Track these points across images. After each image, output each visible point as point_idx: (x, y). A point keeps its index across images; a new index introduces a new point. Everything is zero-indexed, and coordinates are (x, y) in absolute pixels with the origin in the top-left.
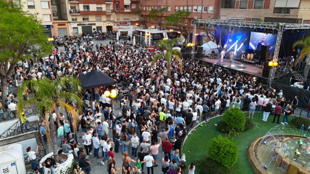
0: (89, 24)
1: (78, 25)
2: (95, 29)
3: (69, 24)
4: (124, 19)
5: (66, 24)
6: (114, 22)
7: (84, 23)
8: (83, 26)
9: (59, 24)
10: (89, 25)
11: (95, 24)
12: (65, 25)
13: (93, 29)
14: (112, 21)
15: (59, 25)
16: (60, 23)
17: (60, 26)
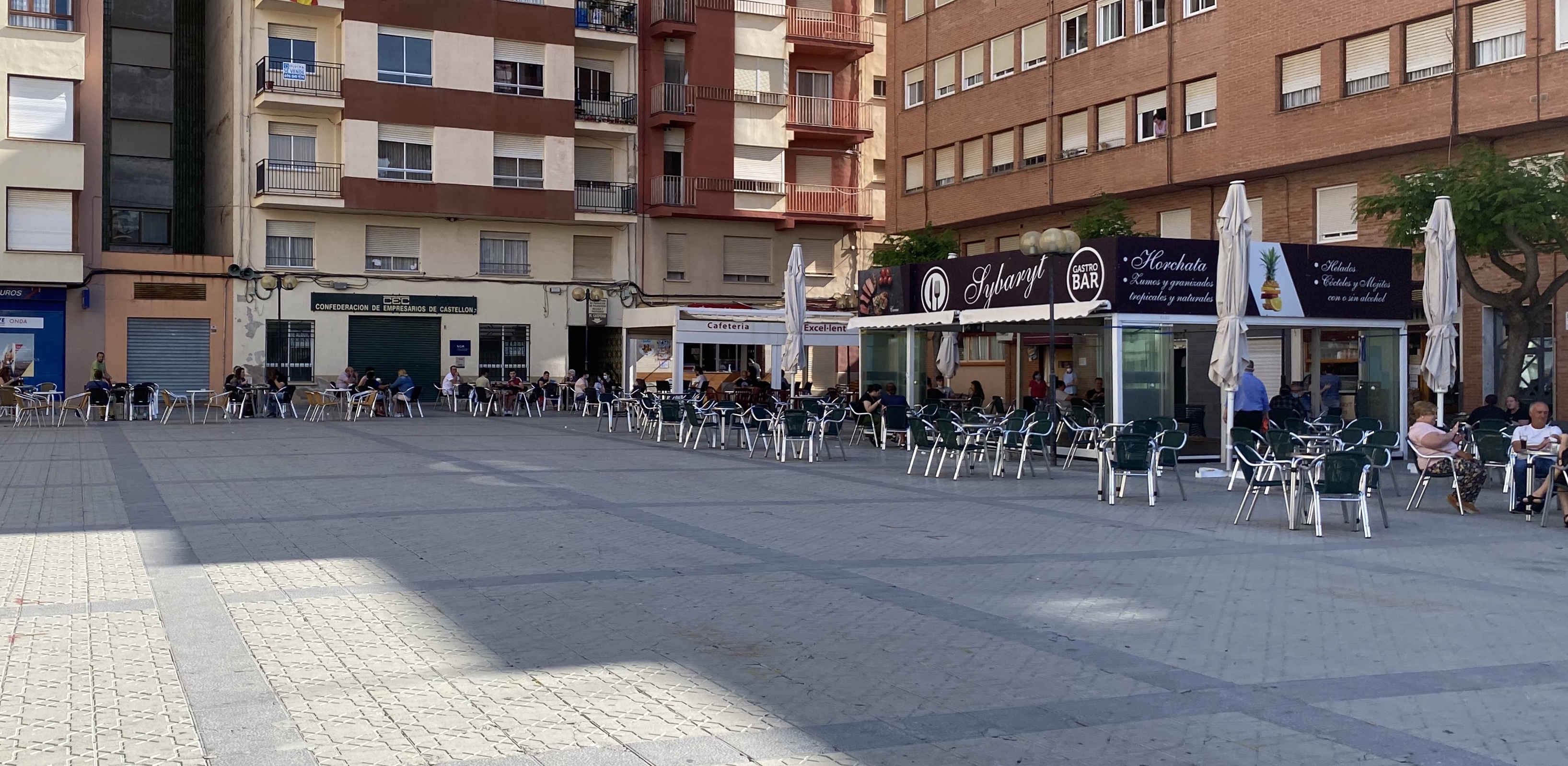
0: (416, 300)
1: (318, 300)
2: (467, 344)
3: (238, 287)
4: (727, 277)
5: (213, 287)
6: (641, 292)
7: (375, 288)
8: (363, 311)
9: (147, 279)
10: (419, 312)
11: (468, 304)
12: (196, 293)
13: (445, 348)
14: (623, 286)
15: (145, 292)
16: (157, 279)
17: (157, 302)
